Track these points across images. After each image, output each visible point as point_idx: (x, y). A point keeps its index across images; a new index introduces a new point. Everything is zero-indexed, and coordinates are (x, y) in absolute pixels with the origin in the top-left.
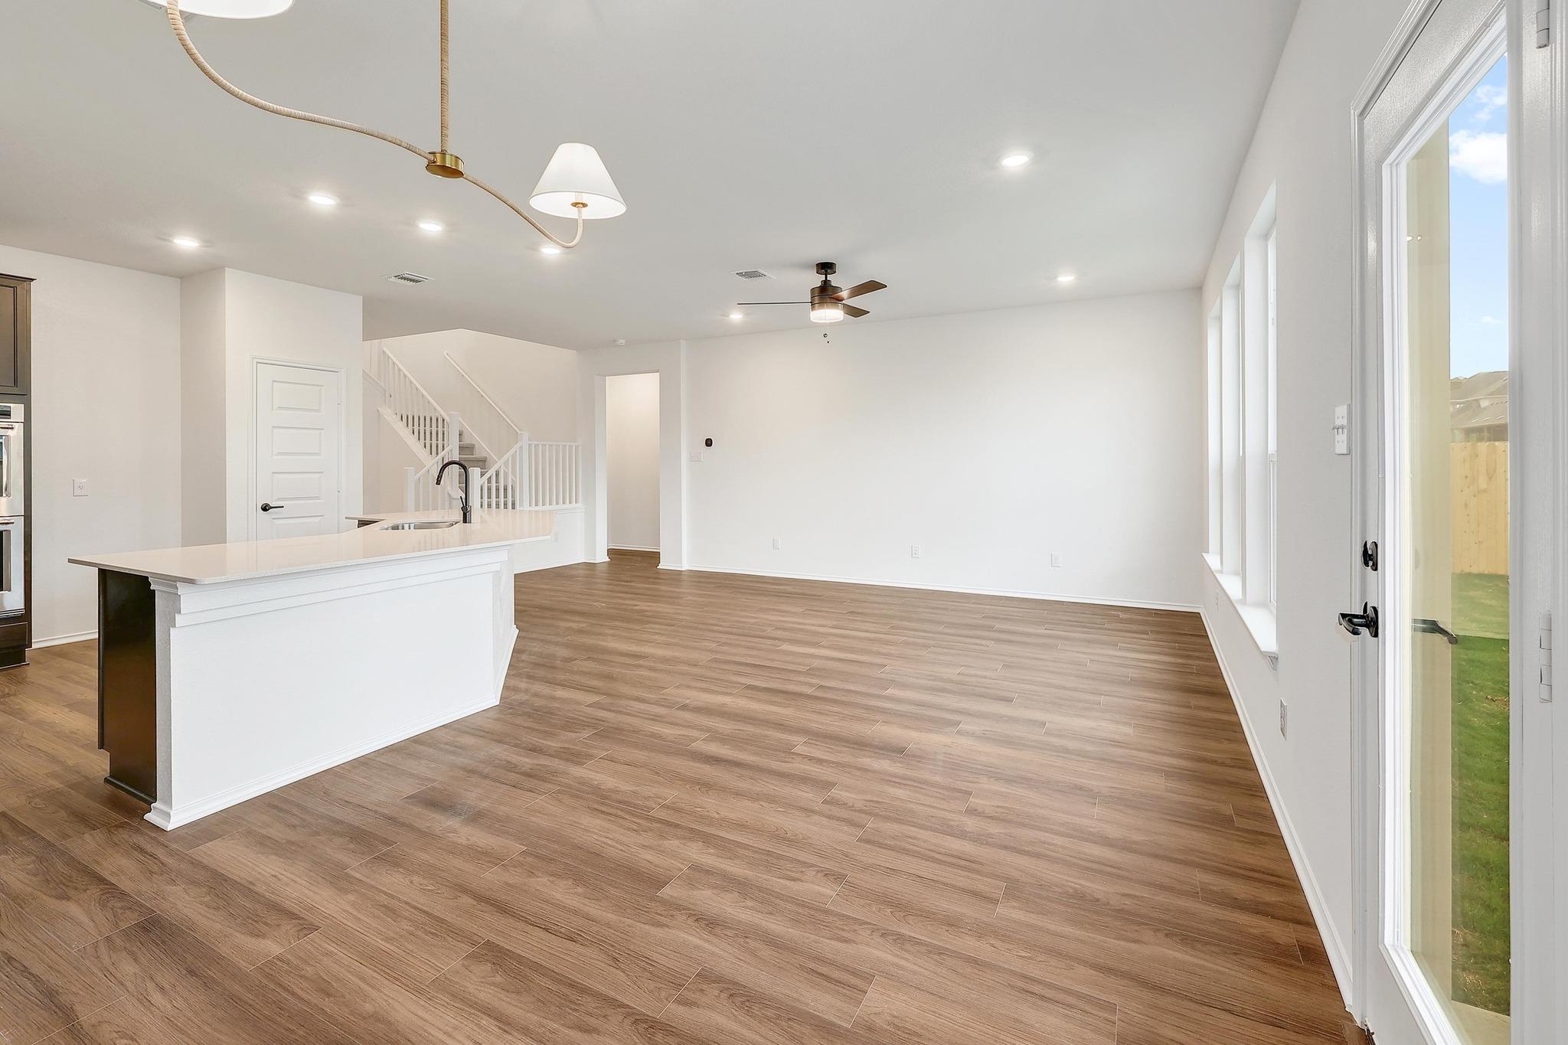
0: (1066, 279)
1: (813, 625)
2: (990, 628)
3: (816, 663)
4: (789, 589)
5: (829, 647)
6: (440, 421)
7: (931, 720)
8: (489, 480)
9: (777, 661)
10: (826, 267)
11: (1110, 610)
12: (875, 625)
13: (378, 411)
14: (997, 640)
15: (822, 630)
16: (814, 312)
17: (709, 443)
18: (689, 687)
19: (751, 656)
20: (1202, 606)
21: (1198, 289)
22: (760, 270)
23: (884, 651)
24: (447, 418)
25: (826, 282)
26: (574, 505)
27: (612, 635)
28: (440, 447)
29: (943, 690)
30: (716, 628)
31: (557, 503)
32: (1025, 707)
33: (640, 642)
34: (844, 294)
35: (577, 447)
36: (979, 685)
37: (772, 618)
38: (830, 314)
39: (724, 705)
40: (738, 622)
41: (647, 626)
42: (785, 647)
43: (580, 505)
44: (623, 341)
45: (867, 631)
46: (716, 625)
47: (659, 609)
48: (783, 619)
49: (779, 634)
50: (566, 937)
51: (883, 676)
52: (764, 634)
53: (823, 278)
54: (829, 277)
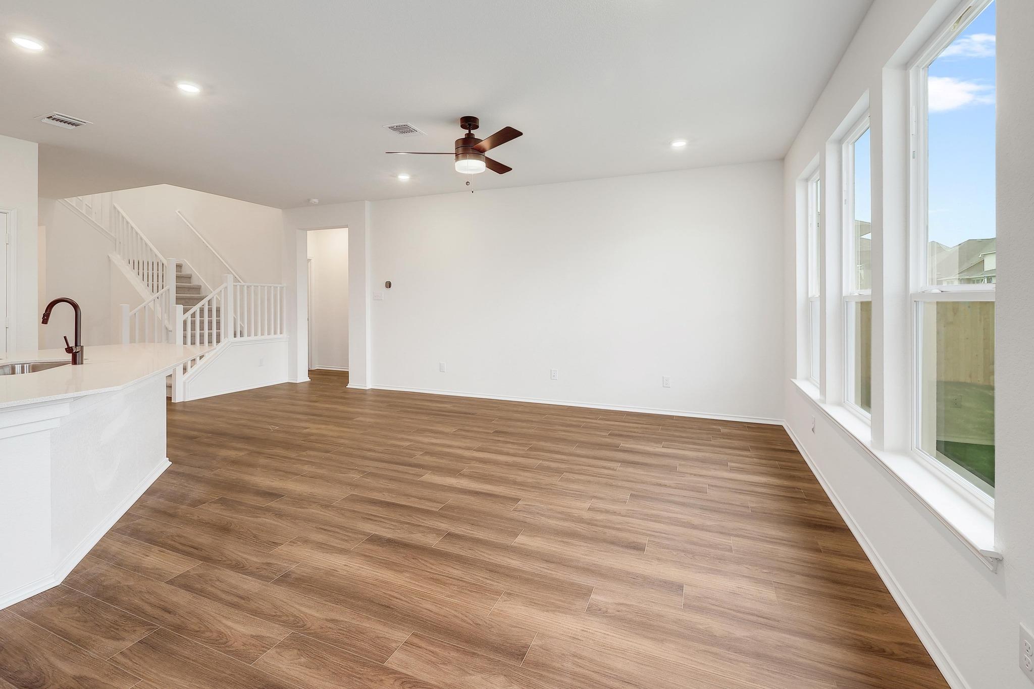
1: (459, 448)
2: (616, 448)
3: (452, 499)
5: (471, 477)
6: (160, 265)
8: (193, 315)
9: (413, 497)
10: (469, 122)
11: (712, 424)
12: (515, 447)
13: (109, 257)
14: (625, 462)
15: (467, 453)
16: (458, 162)
17: (389, 285)
18: (306, 541)
19: (390, 491)
20: (784, 420)
21: (781, 160)
22: (409, 124)
23: (519, 479)
24: (165, 263)
25: (469, 137)
26: (278, 335)
27: (264, 467)
28: (160, 287)
29: (573, 535)
30: (369, 454)
31: (262, 334)
32: (659, 559)
33: (287, 474)
34: (485, 144)
35: (282, 288)
36: (609, 524)
37: (426, 440)
38: (474, 166)
39: (331, 572)
40: (395, 446)
41: (304, 453)
42: (429, 477)
43: (285, 335)
44: (316, 201)
45: (508, 454)
46: (370, 450)
47: (325, 432)
48: (434, 441)
49: (428, 460)
51: (515, 515)
52: (413, 461)
53: (467, 131)
54: (472, 132)
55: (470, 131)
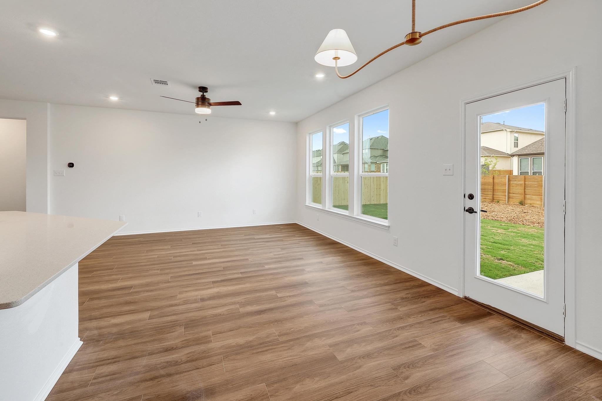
0: (272, 113)
1: (188, 252)
4: (141, 239)
7: (295, 271)
10: (203, 89)
11: (277, 226)
16: (198, 108)
17: (71, 165)
20: (297, 221)
21: (296, 123)
39: (218, 292)
42: (194, 263)
50: (346, 394)
53: (202, 93)
54: (205, 94)
55: (203, 94)
